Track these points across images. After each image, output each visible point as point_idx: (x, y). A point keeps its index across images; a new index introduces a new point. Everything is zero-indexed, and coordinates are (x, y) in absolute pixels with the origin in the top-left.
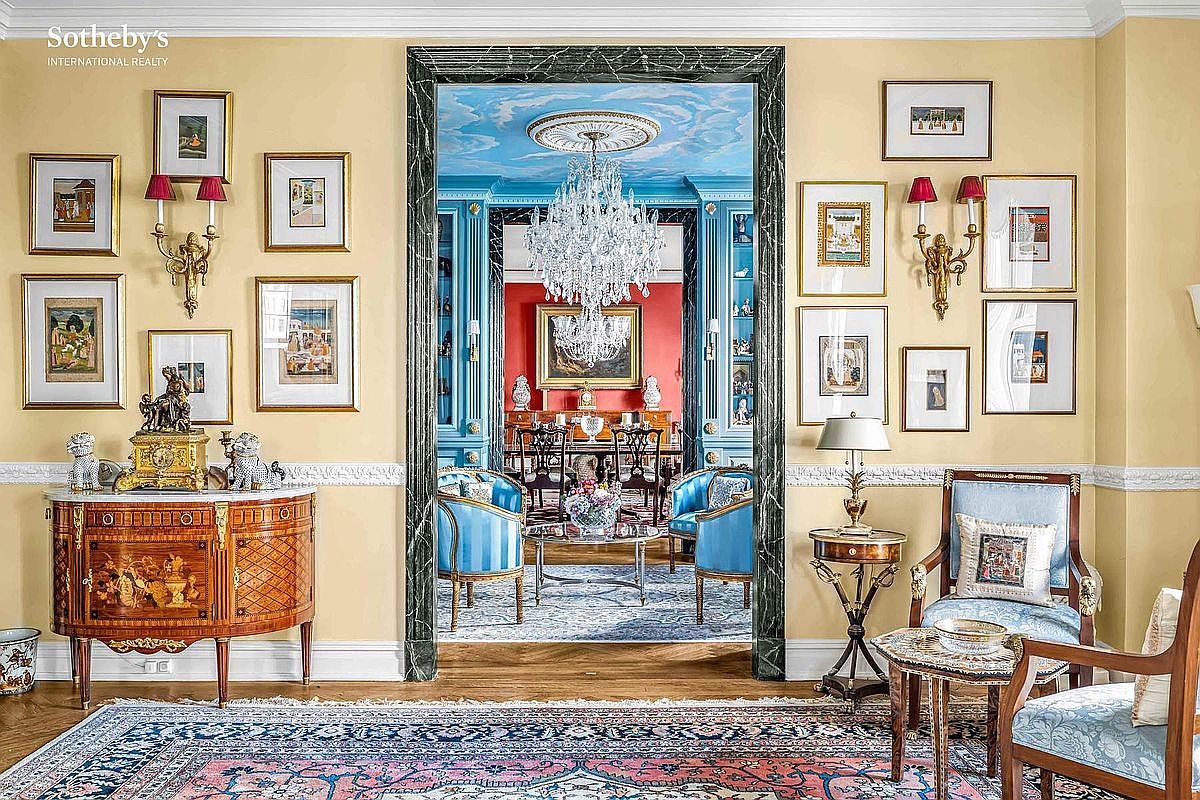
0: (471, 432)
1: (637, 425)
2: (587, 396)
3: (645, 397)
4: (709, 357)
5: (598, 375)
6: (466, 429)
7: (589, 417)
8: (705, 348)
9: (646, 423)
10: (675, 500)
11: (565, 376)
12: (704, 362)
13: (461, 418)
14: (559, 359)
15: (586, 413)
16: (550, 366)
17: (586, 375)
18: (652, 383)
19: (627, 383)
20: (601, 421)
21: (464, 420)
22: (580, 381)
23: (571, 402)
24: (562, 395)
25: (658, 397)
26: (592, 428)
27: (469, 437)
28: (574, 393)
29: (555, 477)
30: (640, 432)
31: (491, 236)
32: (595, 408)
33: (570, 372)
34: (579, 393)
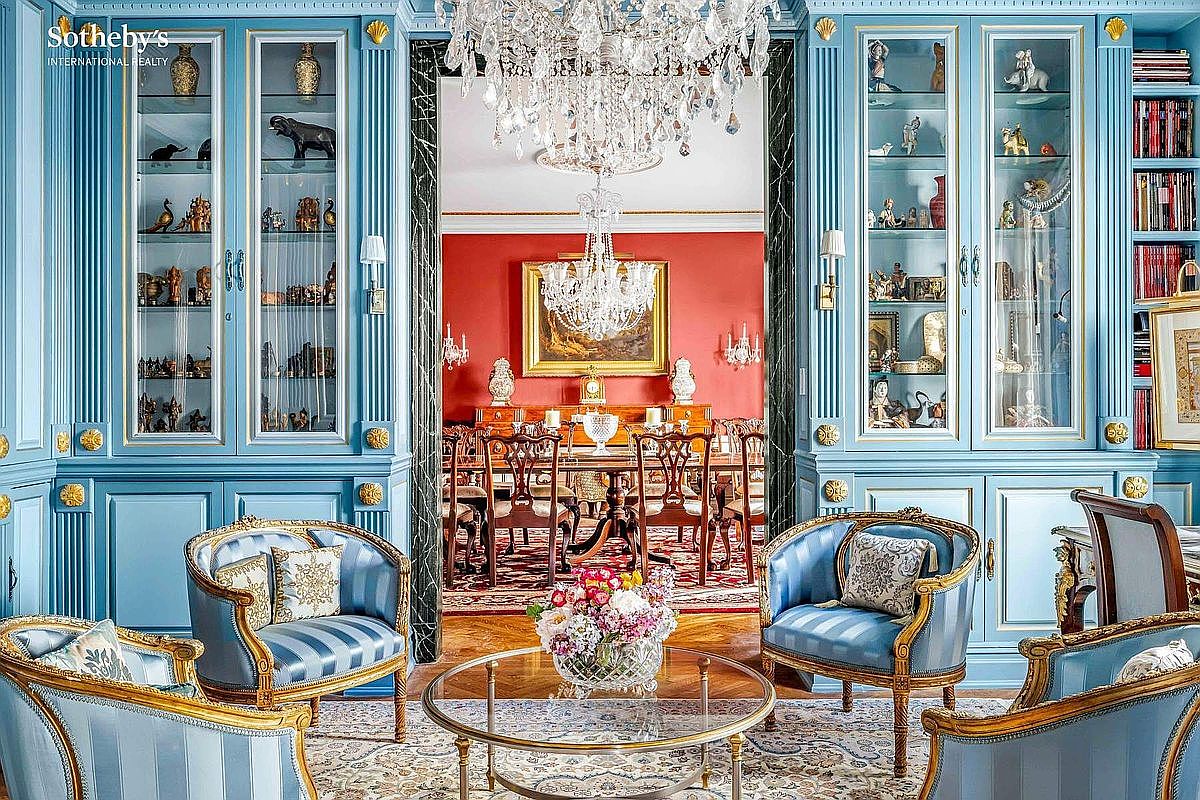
0: (370, 446)
1: (669, 427)
2: (593, 386)
3: (675, 386)
4: (826, 303)
5: (608, 358)
6: (361, 441)
7: (597, 414)
8: (817, 288)
9: (683, 423)
10: (772, 581)
11: (563, 358)
12: (814, 314)
13: (353, 419)
14: (555, 336)
15: (592, 409)
16: (542, 345)
17: (592, 357)
18: (683, 367)
19: (649, 368)
20: (613, 422)
21: (359, 425)
22: (584, 365)
23: (572, 393)
24: (559, 384)
25: (691, 387)
26: (600, 431)
27: (367, 456)
28: (575, 383)
29: (542, 508)
30: (677, 437)
31: (414, 92)
32: (604, 401)
33: (570, 354)
34: (582, 382)
